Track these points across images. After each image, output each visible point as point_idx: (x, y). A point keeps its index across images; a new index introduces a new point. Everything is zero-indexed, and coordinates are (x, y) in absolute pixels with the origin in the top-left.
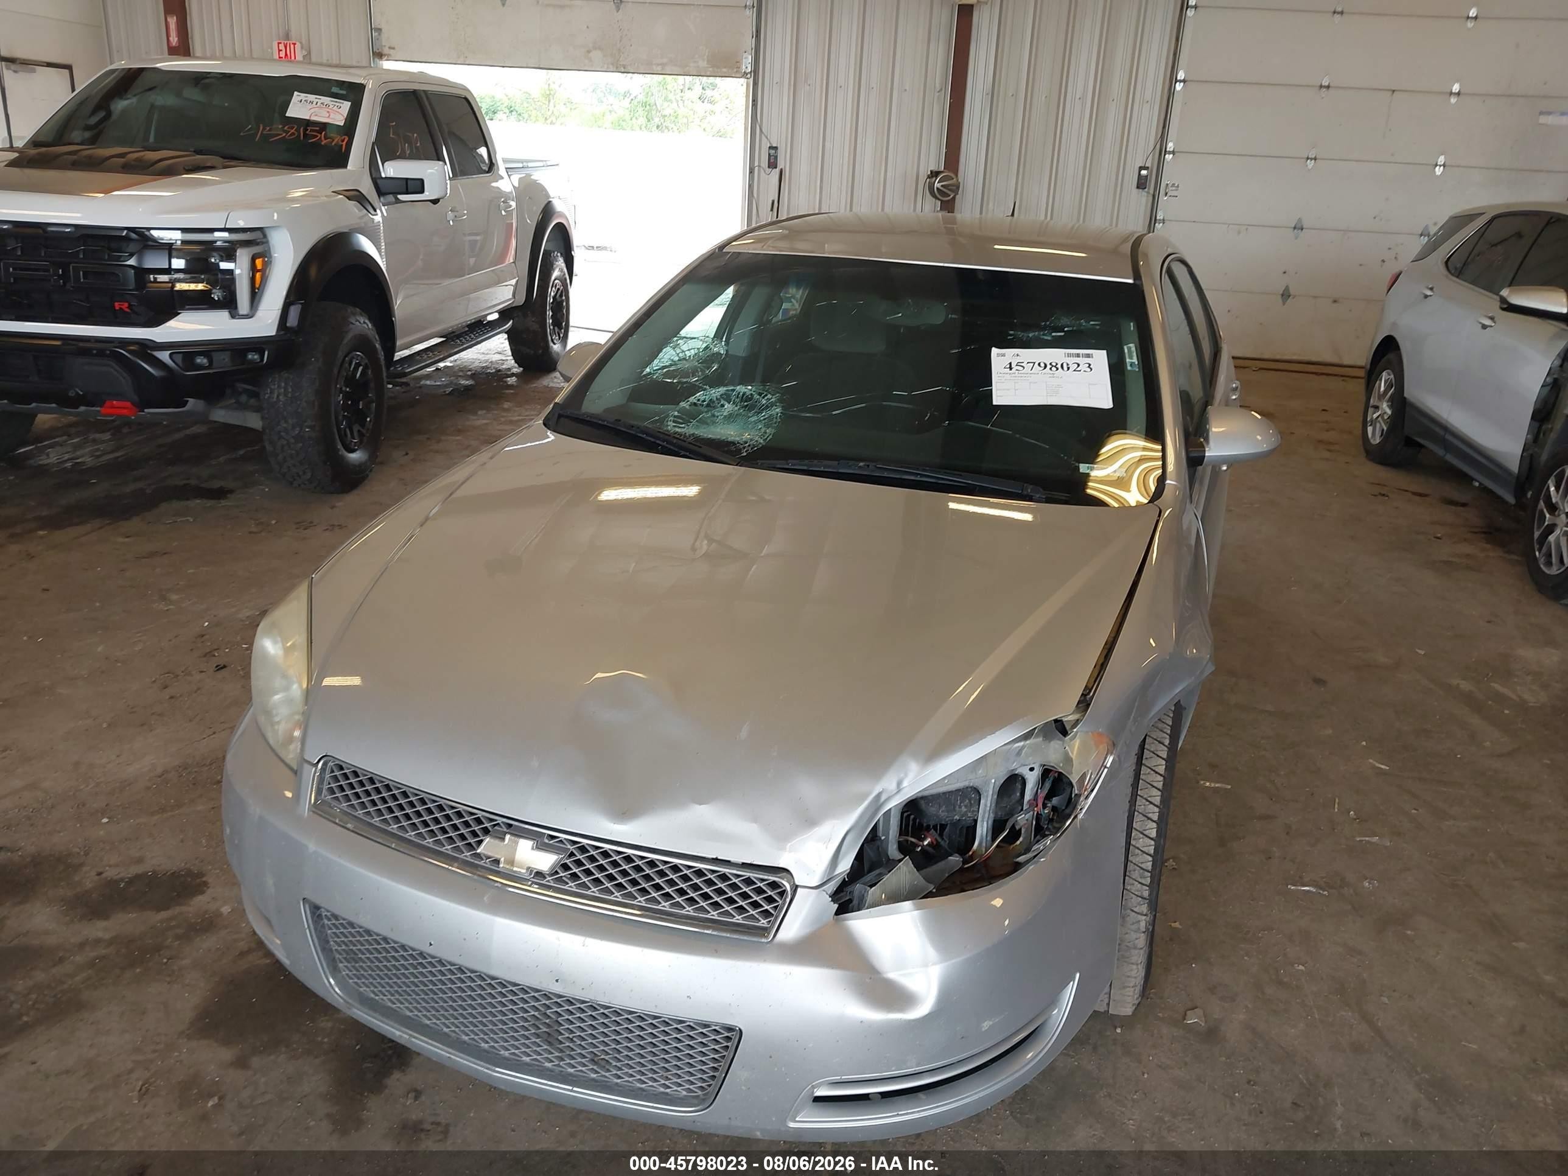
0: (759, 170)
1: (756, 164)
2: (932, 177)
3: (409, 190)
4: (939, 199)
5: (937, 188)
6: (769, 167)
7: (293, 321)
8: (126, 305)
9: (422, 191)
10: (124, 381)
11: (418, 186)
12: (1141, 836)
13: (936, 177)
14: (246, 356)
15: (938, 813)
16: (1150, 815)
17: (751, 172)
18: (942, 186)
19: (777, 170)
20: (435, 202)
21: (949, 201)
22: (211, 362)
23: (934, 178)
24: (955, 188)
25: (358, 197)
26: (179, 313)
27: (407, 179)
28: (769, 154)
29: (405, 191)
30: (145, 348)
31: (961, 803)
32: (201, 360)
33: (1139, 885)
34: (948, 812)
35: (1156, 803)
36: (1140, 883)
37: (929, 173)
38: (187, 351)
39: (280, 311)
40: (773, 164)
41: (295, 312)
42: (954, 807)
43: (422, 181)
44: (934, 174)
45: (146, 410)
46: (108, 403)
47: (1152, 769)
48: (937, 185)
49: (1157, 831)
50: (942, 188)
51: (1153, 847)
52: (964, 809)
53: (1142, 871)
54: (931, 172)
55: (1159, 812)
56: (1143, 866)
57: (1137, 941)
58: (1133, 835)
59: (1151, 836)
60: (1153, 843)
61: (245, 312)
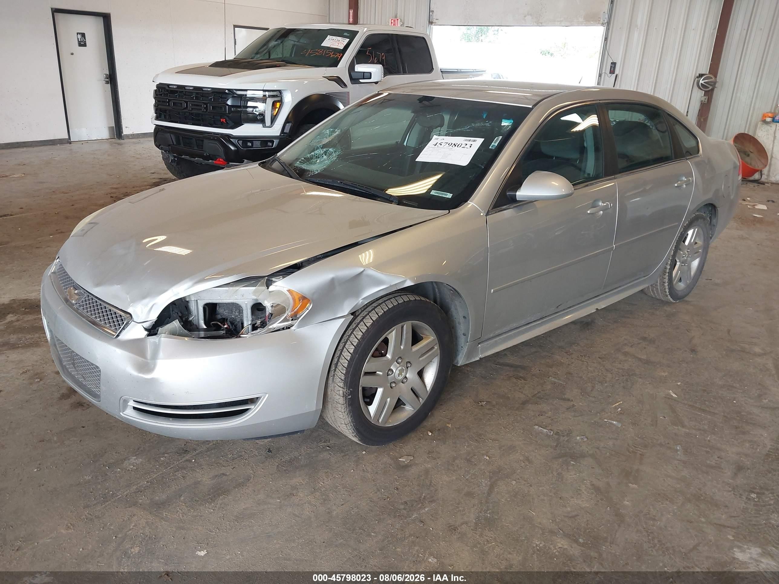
0: (605, 76)
1: (603, 72)
2: (699, 77)
3: (365, 78)
4: (703, 90)
5: (701, 83)
6: (610, 73)
7: (287, 130)
8: (225, 120)
9: (370, 78)
10: (221, 150)
11: (369, 75)
12: (347, 351)
13: (701, 77)
14: (267, 144)
15: (222, 312)
16: (353, 343)
17: (600, 75)
18: (704, 82)
19: (615, 75)
20: (376, 83)
21: (709, 91)
22: (252, 145)
23: (700, 78)
24: (713, 83)
25: (338, 80)
26: (243, 124)
27: (364, 72)
28: (611, 66)
29: (363, 78)
30: (228, 137)
31: (235, 311)
32: (249, 144)
33: (341, 373)
34: (228, 313)
35: (358, 338)
36: (341, 372)
37: (698, 75)
38: (245, 140)
39: (282, 125)
40: (612, 71)
41: (288, 126)
42: (232, 312)
43: (370, 73)
44: (701, 76)
45: (230, 163)
46: (218, 160)
47: (365, 324)
48: (701, 81)
49: (354, 351)
50: (704, 83)
51: (350, 357)
52: (237, 314)
53: (343, 367)
54: (699, 75)
55: (358, 342)
56: (343, 365)
57: (339, 400)
58: (344, 350)
59: (350, 352)
60: (350, 355)
61: (268, 125)
